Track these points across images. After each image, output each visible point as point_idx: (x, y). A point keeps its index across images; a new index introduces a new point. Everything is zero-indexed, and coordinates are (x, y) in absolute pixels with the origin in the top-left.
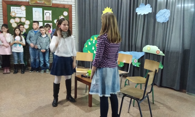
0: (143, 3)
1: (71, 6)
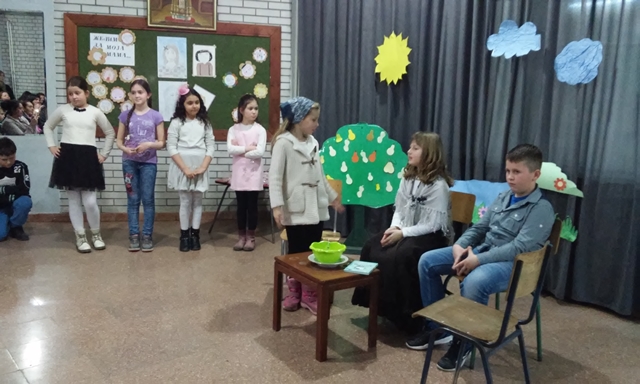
1: (278, 30)
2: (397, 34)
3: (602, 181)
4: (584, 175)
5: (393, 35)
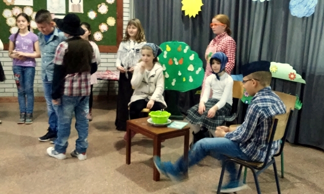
3: (317, 74)
4: (306, 70)
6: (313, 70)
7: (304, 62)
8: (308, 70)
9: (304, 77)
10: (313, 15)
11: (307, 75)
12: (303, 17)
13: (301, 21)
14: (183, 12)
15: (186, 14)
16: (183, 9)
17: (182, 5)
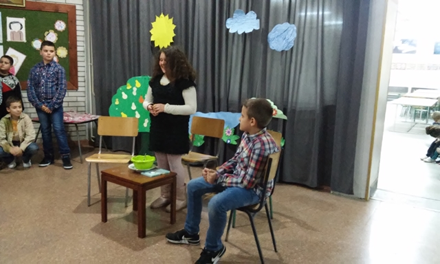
0: (240, 8)
1: (73, 8)
2: (165, 15)
3: (298, 109)
4: (287, 106)
5: (162, 15)
6: (294, 105)
7: (285, 97)
8: (289, 106)
9: (285, 113)
10: (292, 49)
11: (289, 110)
12: (282, 51)
13: (280, 55)
14: (153, 42)
15: (156, 45)
16: (152, 39)
17: (150, 35)
